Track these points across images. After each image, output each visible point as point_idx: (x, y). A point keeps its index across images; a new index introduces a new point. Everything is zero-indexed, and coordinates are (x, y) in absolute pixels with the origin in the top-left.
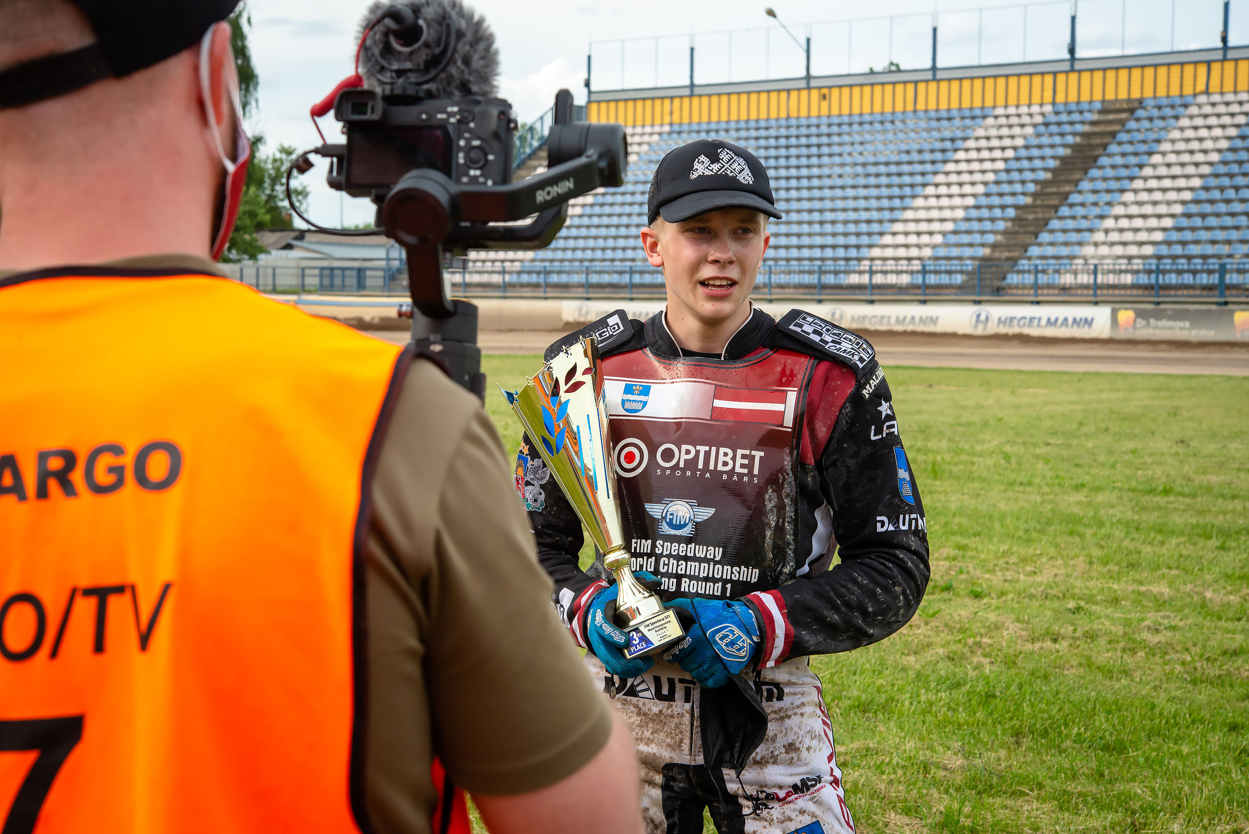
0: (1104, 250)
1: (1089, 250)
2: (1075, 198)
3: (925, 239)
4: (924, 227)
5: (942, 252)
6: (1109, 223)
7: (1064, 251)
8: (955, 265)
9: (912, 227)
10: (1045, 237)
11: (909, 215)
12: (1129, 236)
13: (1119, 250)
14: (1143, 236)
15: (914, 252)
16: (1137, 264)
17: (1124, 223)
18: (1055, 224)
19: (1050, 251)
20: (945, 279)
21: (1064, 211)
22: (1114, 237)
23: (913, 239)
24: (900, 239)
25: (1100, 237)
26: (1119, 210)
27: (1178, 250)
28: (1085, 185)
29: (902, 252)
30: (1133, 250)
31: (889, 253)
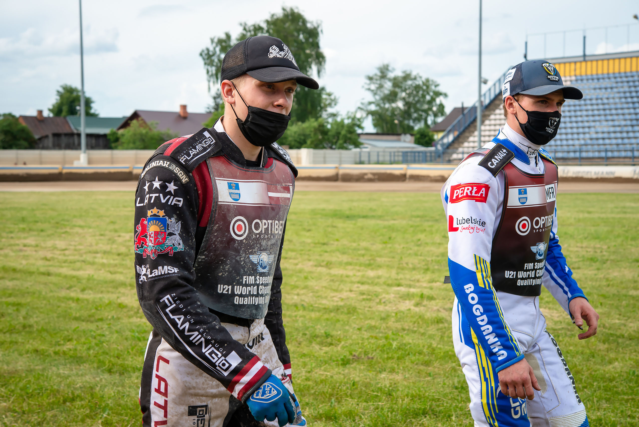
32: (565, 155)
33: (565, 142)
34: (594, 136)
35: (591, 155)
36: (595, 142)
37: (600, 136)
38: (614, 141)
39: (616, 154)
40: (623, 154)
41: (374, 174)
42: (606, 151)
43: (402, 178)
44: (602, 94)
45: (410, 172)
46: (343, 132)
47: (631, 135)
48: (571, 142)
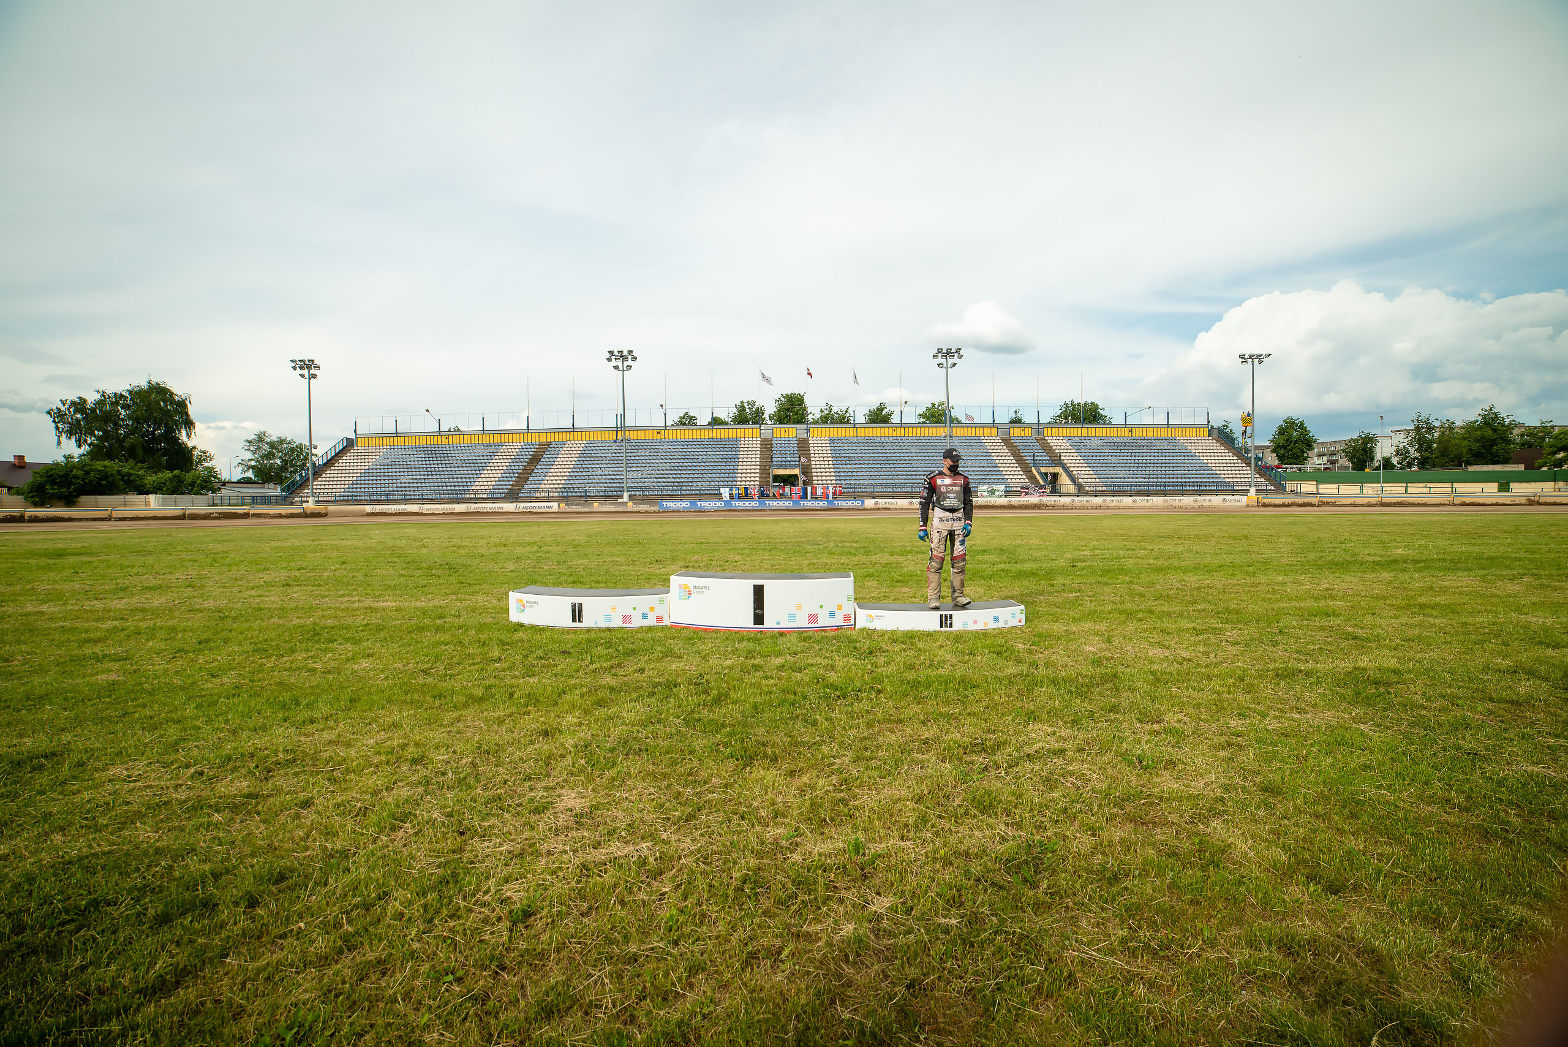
0: (548, 486)
1: (543, 486)
2: (536, 471)
3: (490, 483)
4: (488, 479)
5: (496, 487)
6: (548, 478)
7: (535, 486)
8: (501, 491)
9: (484, 479)
10: (528, 482)
11: (483, 476)
12: (554, 482)
13: (552, 486)
14: (559, 482)
15: (487, 487)
16: (559, 490)
17: (552, 478)
18: (531, 478)
19: (531, 486)
20: (498, 495)
21: (533, 474)
22: (550, 482)
23: (485, 483)
24: (481, 483)
25: (546, 482)
26: (550, 474)
27: (570, 486)
28: (538, 467)
29: (483, 487)
30: (556, 486)
31: (478, 488)
32: (379, 498)
33: (379, 489)
34: (399, 485)
35: (396, 497)
36: (399, 489)
37: (403, 485)
38: (412, 489)
39: (413, 497)
40: (417, 497)
41: (220, 514)
42: (405, 495)
43: (246, 516)
44: (407, 458)
45: (252, 511)
46: (199, 482)
47: (423, 485)
48: (383, 489)
